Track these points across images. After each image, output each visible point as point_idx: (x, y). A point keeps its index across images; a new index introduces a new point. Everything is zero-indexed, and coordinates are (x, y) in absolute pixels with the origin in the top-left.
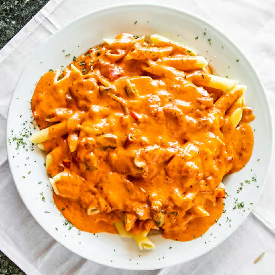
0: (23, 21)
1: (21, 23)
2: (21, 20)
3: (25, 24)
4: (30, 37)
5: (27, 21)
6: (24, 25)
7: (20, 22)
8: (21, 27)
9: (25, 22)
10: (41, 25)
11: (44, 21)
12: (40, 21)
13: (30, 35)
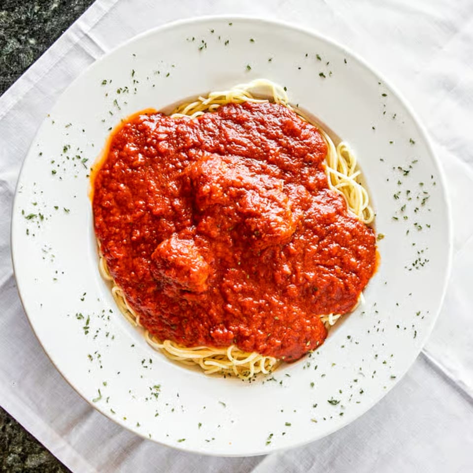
0: (47, 40)
1: (45, 43)
2: (44, 37)
3: (51, 45)
4: (58, 64)
5: (55, 40)
6: (49, 44)
7: (43, 41)
8: (45, 49)
9: (50, 41)
10: (77, 45)
11: (81, 38)
12: (76, 39)
13: (59, 62)
